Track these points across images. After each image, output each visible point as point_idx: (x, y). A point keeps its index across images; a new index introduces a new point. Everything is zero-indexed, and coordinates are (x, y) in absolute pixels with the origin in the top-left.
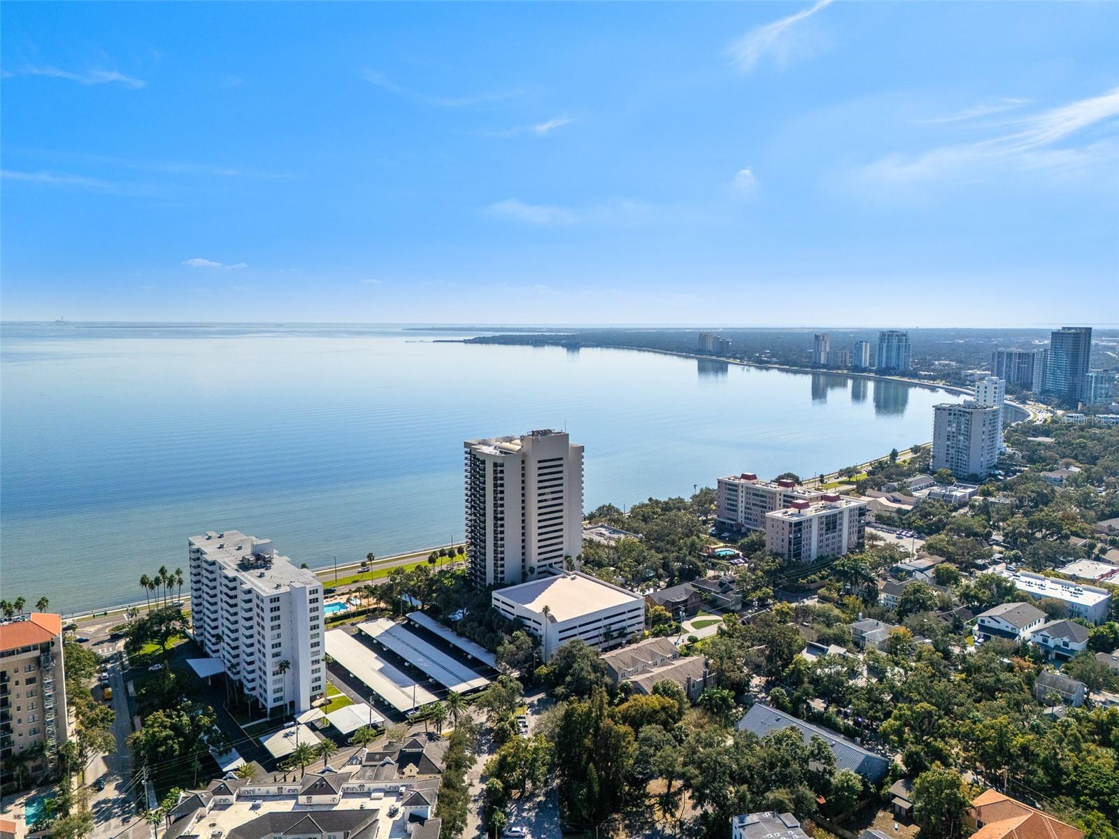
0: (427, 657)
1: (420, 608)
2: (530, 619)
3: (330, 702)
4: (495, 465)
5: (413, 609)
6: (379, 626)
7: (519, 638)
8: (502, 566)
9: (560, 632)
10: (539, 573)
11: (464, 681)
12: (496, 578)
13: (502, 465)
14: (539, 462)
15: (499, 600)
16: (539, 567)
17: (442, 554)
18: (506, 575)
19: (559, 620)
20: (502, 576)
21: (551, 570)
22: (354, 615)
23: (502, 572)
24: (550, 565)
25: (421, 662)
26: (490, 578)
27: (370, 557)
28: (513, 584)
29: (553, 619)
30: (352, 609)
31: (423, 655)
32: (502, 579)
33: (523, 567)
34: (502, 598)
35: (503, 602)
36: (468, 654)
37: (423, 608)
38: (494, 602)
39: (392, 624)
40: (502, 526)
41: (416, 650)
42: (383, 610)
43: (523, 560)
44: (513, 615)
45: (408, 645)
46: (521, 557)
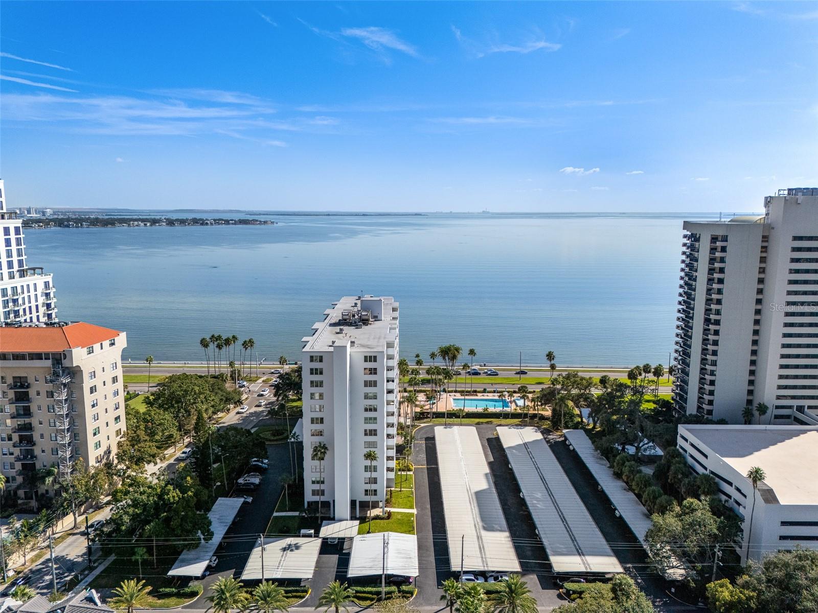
0: (551, 495)
1: (591, 427)
2: (730, 484)
3: (389, 515)
4: (714, 239)
5: (576, 426)
6: (521, 435)
7: (693, 510)
8: (711, 393)
9: (784, 523)
10: (776, 417)
11: (580, 553)
12: (699, 408)
13: (725, 239)
14: (796, 238)
15: (686, 440)
16: (777, 407)
17: (647, 369)
18: (715, 408)
19: (783, 501)
20: (709, 407)
21: (800, 416)
22: (506, 416)
23: (711, 403)
24: (800, 409)
25: (537, 499)
26: (691, 408)
27: (550, 356)
28: (722, 422)
29: (770, 496)
30: (511, 408)
31: (547, 489)
32: (710, 412)
33: (749, 402)
34: (692, 438)
35: (692, 445)
36: (616, 509)
37: (594, 428)
38: (680, 441)
39: (539, 436)
40: (716, 333)
41: (543, 479)
42: (542, 418)
43: (750, 392)
44: (706, 469)
45: (537, 468)
46: (746, 387)
